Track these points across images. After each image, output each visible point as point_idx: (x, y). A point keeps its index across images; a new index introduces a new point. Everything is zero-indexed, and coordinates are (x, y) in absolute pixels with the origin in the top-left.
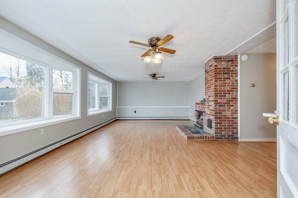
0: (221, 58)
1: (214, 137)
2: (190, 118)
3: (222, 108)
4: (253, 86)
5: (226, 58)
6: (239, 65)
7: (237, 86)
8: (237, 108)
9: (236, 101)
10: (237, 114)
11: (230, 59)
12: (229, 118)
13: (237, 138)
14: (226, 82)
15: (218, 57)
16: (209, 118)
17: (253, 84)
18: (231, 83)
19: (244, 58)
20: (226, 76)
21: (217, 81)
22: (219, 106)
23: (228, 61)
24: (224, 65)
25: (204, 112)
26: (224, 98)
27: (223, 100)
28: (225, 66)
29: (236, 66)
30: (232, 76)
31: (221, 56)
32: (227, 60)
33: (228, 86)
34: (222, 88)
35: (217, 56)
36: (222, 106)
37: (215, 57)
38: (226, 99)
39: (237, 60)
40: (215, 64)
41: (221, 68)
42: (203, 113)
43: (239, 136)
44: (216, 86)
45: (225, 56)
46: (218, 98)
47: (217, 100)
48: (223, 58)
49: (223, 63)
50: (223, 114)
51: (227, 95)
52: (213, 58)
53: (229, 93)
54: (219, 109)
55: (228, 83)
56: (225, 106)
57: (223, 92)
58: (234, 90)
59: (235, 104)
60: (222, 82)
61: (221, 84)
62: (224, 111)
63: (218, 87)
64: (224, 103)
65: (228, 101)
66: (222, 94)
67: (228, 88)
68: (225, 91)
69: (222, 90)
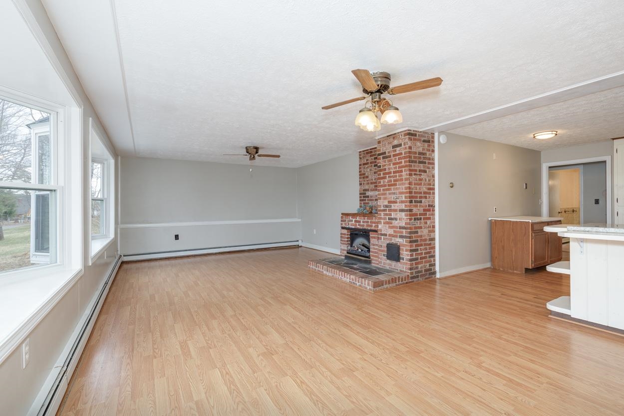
0: (415, 135)
1: (408, 275)
2: (300, 243)
3: (418, 224)
4: (452, 187)
5: (422, 136)
6: (436, 149)
7: (434, 185)
8: (434, 223)
9: (434, 210)
10: (434, 232)
11: (426, 139)
12: (425, 240)
13: (435, 273)
14: (422, 177)
15: (413, 132)
16: (391, 242)
17: (452, 183)
18: (427, 180)
19: (443, 139)
20: (422, 166)
21: (410, 175)
22: (415, 219)
23: (424, 141)
24: (419, 147)
25: (376, 231)
26: (420, 206)
27: (418, 210)
28: (421, 150)
29: (433, 151)
30: (428, 168)
31: (416, 131)
32: (423, 139)
33: (424, 185)
34: (418, 187)
35: (410, 130)
36: (418, 219)
37: (409, 130)
38: (423, 207)
39: (433, 142)
40: (409, 144)
41: (415, 153)
42: (370, 233)
43: (437, 268)
44: (410, 184)
45: (421, 132)
46: (413, 205)
47: (412, 209)
48: (419, 135)
49: (418, 144)
50: (419, 234)
51: (423, 200)
52: (405, 133)
53: (426, 197)
54: (415, 225)
55: (424, 179)
56: (421, 219)
57: (418, 195)
58: (431, 191)
59: (432, 215)
60: (418, 177)
61: (417, 180)
62: (421, 228)
63: (413, 186)
64: (421, 214)
65: (424, 210)
66: (417, 198)
67: (425, 189)
68: (421, 193)
69: (418, 190)
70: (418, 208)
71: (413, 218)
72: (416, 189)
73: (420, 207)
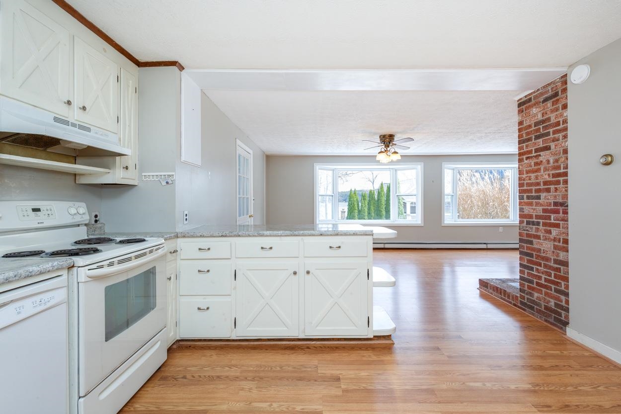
0: (530, 100)
1: (517, 297)
3: (533, 230)
5: (541, 94)
7: (566, 167)
8: (567, 234)
9: (566, 213)
10: (567, 251)
11: (549, 94)
12: (548, 259)
14: (541, 158)
15: (524, 99)
18: (551, 161)
20: (540, 143)
21: (522, 160)
22: (528, 223)
23: (545, 100)
24: (536, 114)
26: (537, 204)
27: (534, 209)
28: (540, 117)
29: (565, 107)
30: (554, 140)
31: (530, 95)
32: (541, 99)
33: (546, 169)
34: (533, 175)
36: (533, 223)
38: (541, 205)
39: (565, 90)
40: (519, 118)
41: (530, 126)
44: (520, 173)
46: (526, 203)
47: (523, 209)
48: (535, 97)
50: (535, 246)
51: (543, 195)
53: (548, 190)
54: (527, 230)
55: (544, 161)
56: (538, 224)
57: (534, 188)
58: (561, 179)
59: (563, 220)
60: (532, 162)
61: (531, 166)
62: (538, 237)
63: (524, 176)
64: (537, 217)
65: (544, 211)
66: (532, 193)
67: (547, 177)
68: (538, 184)
69: (533, 181)
70: (534, 207)
71: (525, 220)
72: (530, 179)
73: (536, 206)
